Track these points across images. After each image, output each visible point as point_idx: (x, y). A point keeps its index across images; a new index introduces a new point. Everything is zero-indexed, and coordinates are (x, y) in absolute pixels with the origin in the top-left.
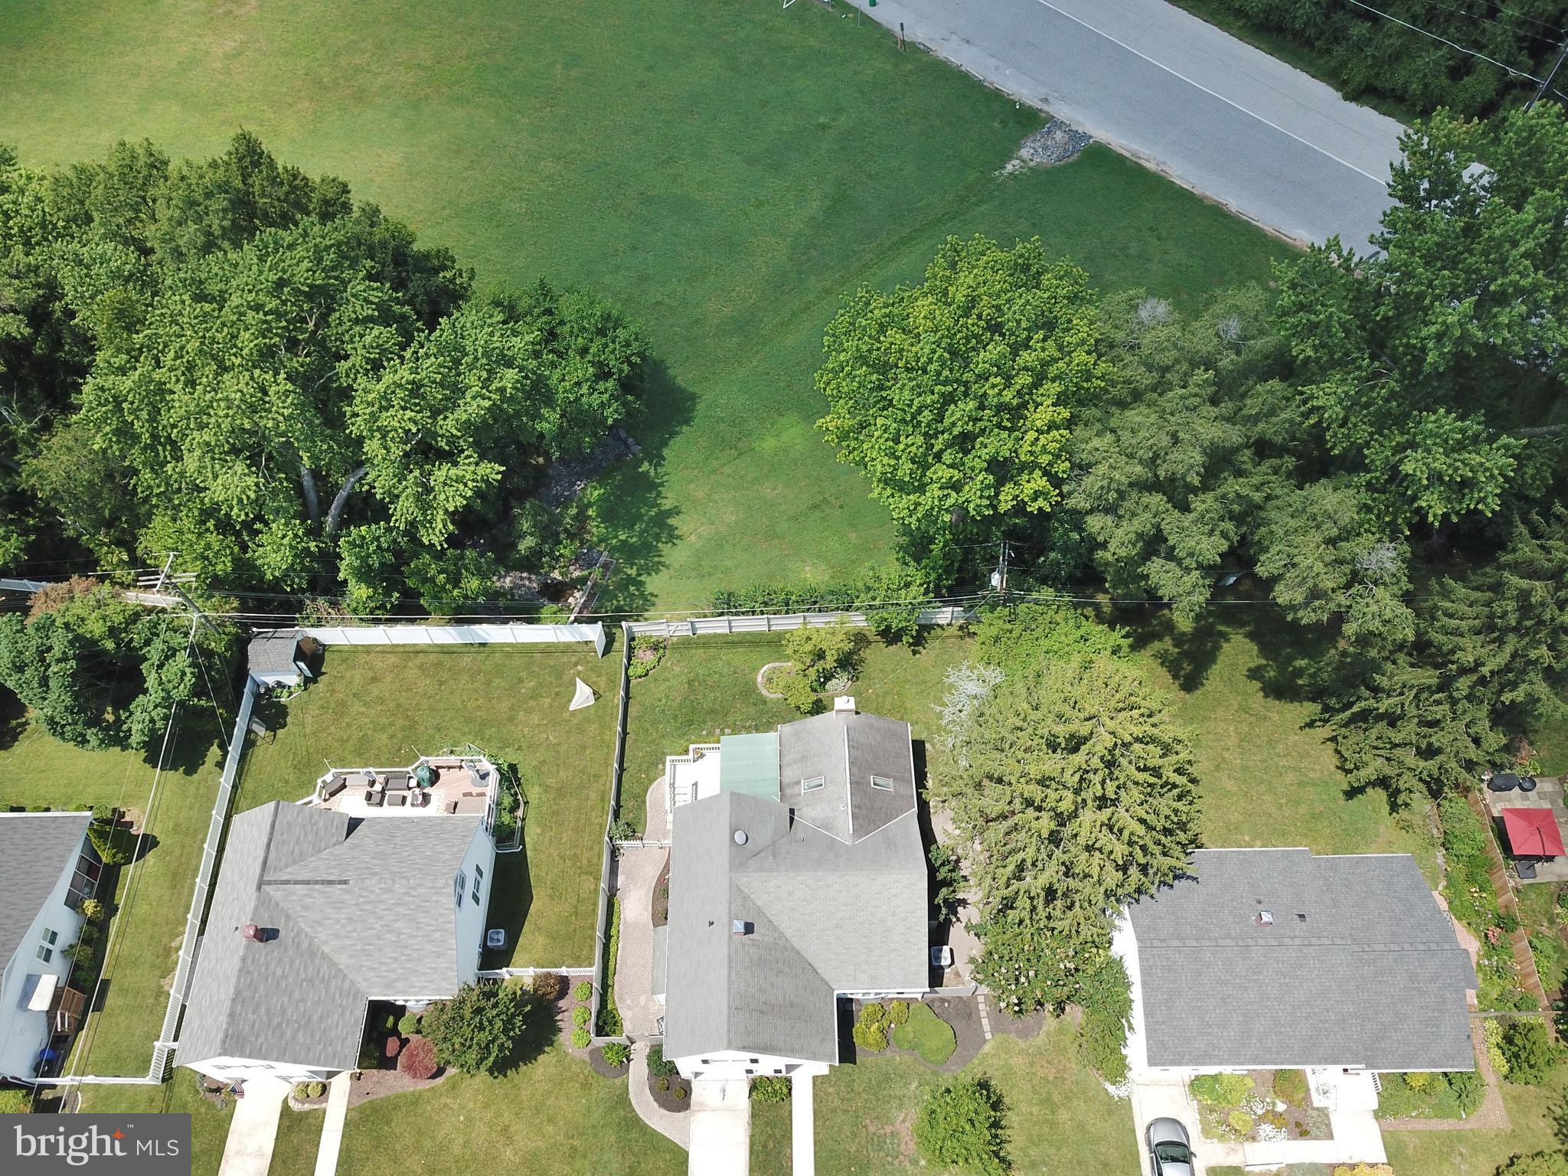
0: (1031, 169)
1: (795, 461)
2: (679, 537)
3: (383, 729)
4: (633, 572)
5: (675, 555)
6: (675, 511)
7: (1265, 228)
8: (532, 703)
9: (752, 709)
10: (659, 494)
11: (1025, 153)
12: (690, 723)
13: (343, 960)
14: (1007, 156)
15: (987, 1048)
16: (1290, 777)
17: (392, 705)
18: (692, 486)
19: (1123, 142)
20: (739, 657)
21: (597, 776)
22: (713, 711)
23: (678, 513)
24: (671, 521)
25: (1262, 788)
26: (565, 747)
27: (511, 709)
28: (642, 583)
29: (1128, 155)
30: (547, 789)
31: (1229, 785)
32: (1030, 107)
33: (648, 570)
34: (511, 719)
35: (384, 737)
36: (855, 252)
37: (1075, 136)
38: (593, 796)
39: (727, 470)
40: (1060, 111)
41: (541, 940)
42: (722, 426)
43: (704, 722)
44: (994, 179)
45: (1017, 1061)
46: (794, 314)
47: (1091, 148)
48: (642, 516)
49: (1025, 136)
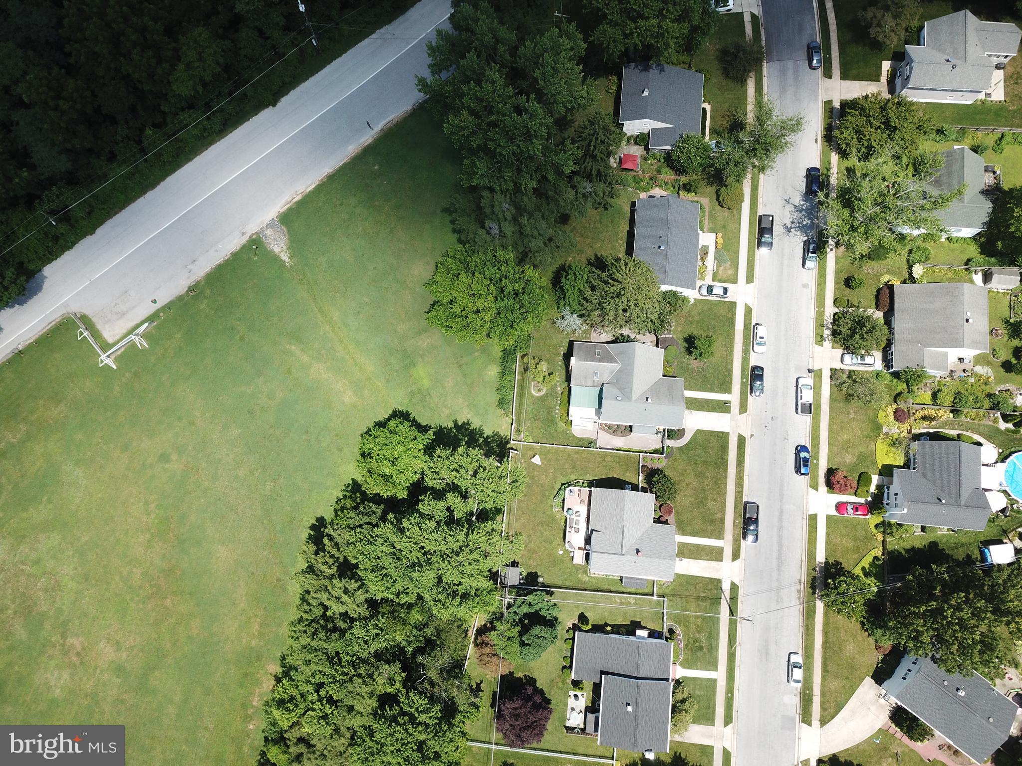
0: (288, 249)
1: (435, 372)
2: (468, 421)
3: (542, 534)
4: (481, 440)
5: (476, 424)
6: (455, 422)
7: (345, 161)
8: (536, 479)
9: (550, 398)
10: (445, 428)
11: (277, 250)
12: (552, 421)
13: (643, 530)
14: (276, 259)
15: (674, 337)
16: (598, 225)
17: (531, 532)
18: (442, 415)
19: (279, 205)
20: (525, 401)
21: (569, 455)
22: (548, 413)
23: (456, 421)
24: (460, 424)
25: (601, 235)
26: (556, 467)
27: (538, 486)
28: (488, 437)
29: (288, 206)
30: (572, 472)
31: (598, 245)
32: (247, 241)
33: (481, 434)
34: (542, 486)
35: (545, 533)
36: (324, 334)
37: (271, 225)
38: (576, 456)
39: (436, 400)
40: (252, 228)
41: (628, 474)
42: (413, 400)
43: (552, 416)
44: (291, 266)
45: (679, 329)
46: (356, 365)
47: (280, 221)
48: (455, 435)
49: (266, 248)
